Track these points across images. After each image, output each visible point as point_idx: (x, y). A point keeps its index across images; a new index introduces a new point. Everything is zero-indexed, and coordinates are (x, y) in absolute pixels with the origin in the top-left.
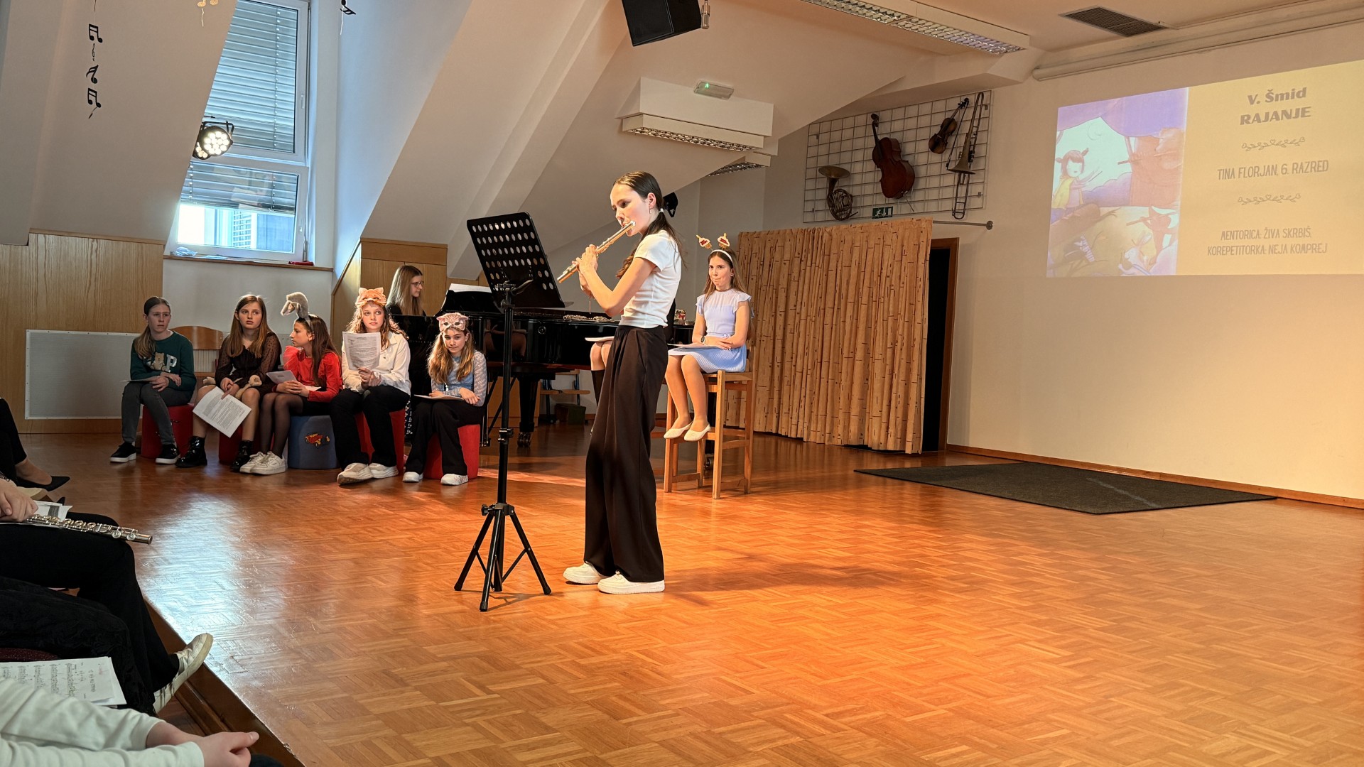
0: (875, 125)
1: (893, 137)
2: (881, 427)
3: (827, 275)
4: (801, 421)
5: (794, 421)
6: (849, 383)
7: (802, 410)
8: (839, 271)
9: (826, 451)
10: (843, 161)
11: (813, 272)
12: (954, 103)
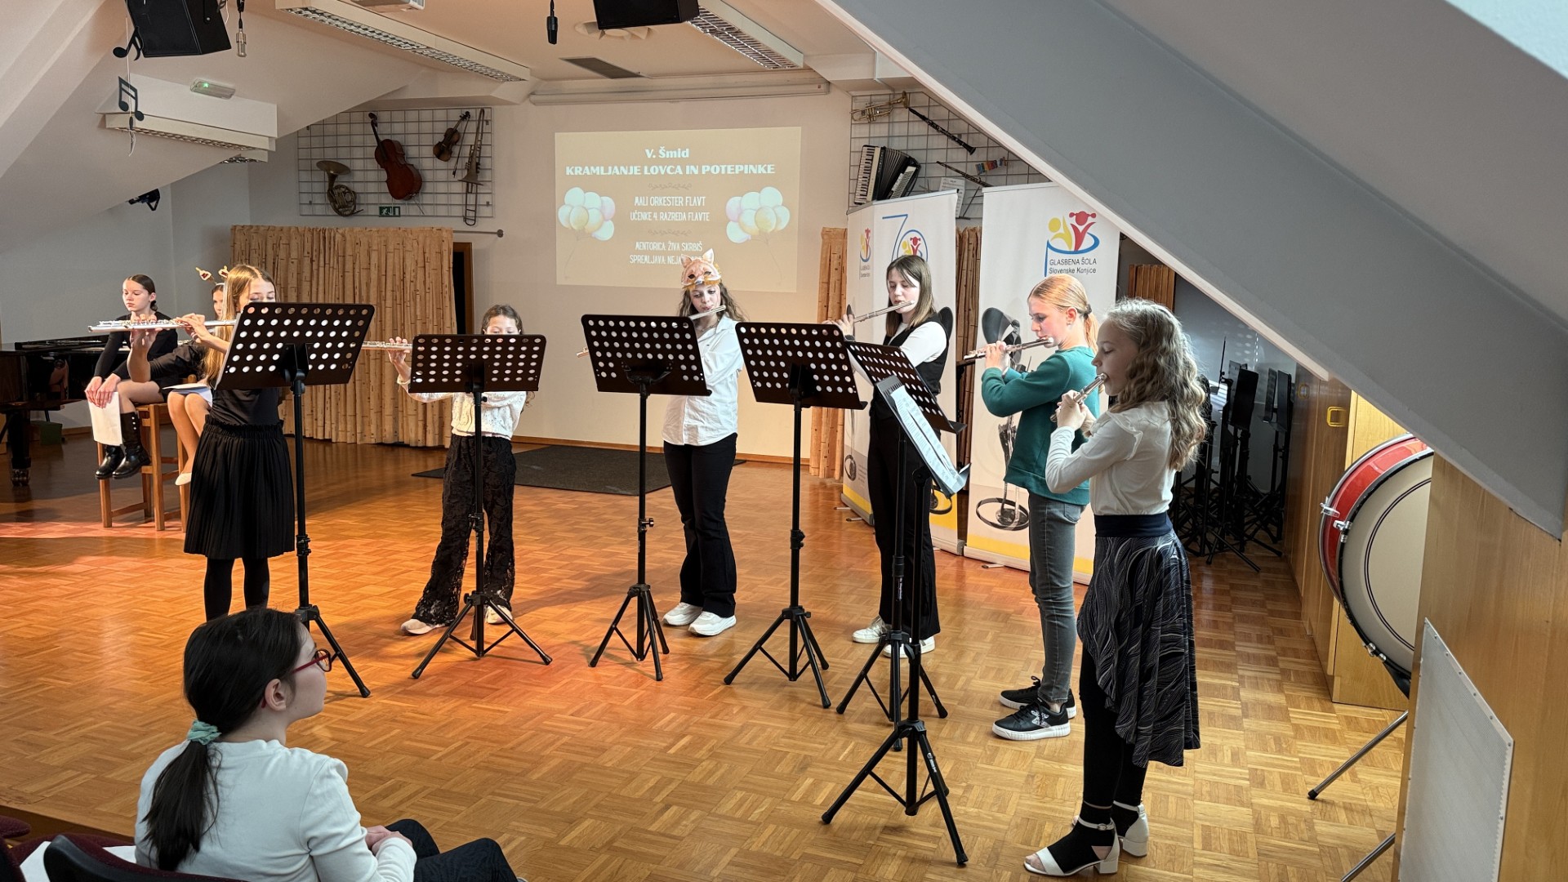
0: (374, 124)
1: (394, 138)
2: (417, 426)
3: (343, 276)
4: (328, 422)
5: (320, 423)
6: (378, 383)
7: (328, 412)
8: (357, 274)
9: (359, 451)
10: (342, 156)
11: (327, 272)
12: (455, 115)
